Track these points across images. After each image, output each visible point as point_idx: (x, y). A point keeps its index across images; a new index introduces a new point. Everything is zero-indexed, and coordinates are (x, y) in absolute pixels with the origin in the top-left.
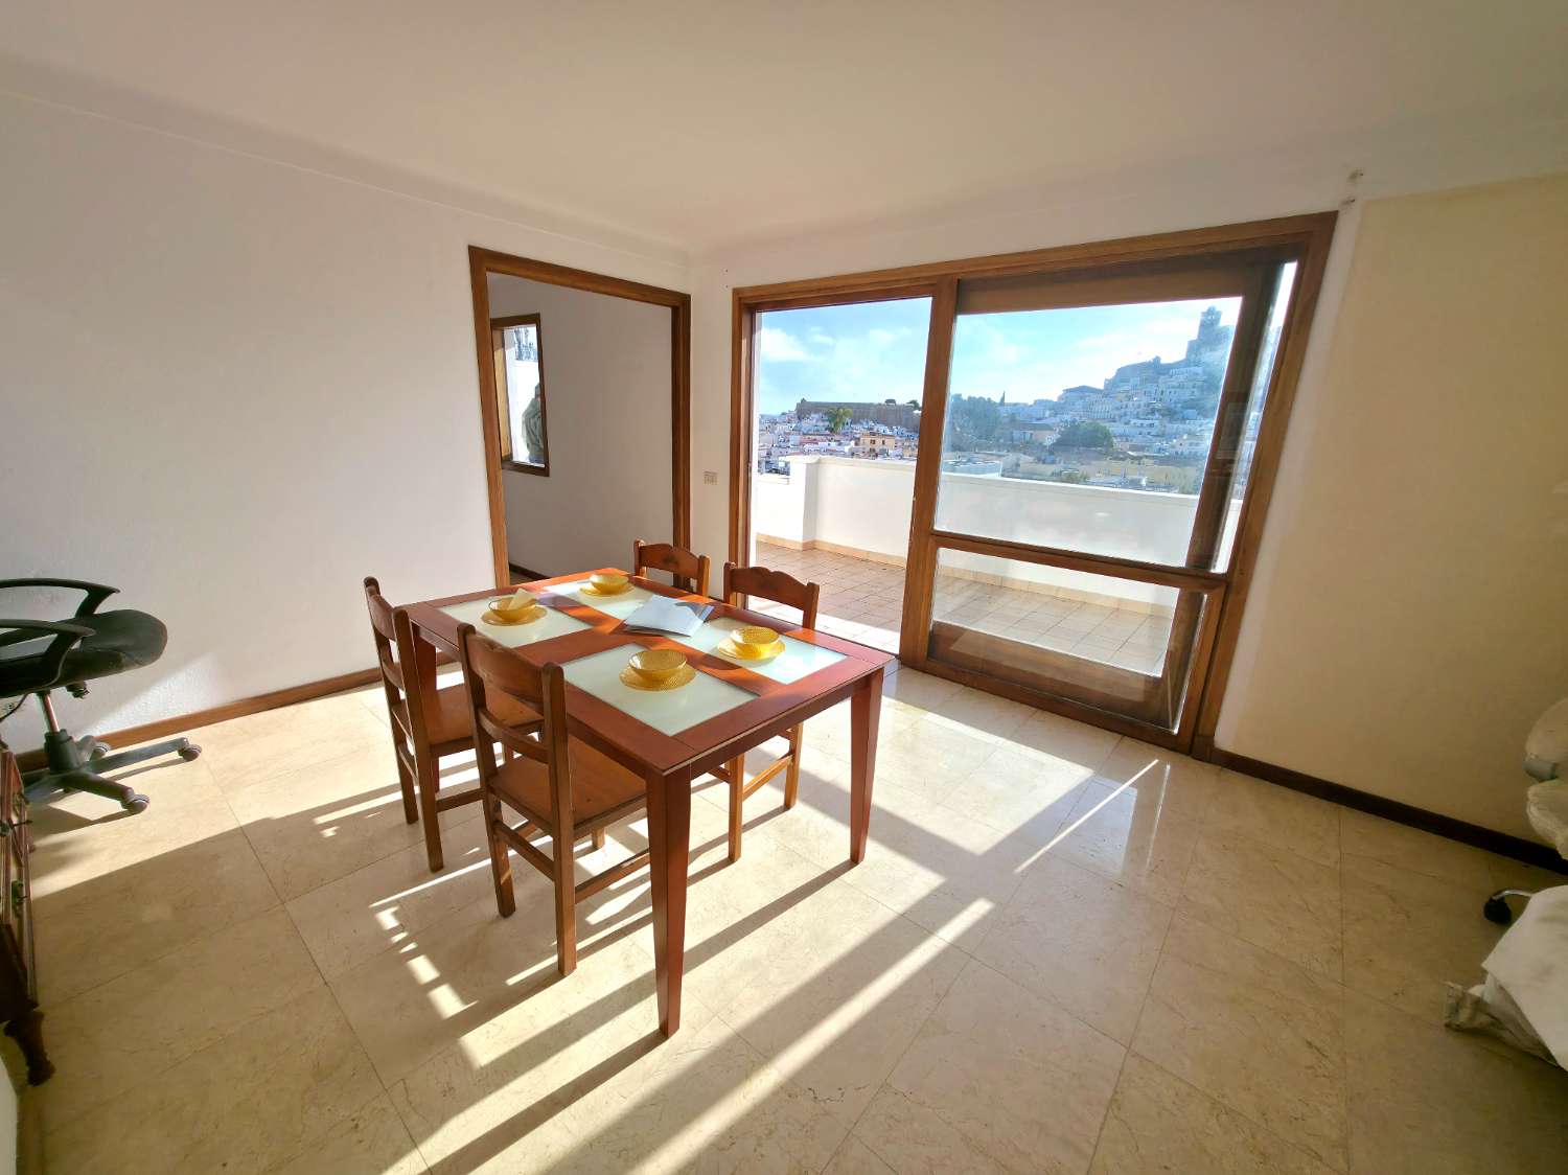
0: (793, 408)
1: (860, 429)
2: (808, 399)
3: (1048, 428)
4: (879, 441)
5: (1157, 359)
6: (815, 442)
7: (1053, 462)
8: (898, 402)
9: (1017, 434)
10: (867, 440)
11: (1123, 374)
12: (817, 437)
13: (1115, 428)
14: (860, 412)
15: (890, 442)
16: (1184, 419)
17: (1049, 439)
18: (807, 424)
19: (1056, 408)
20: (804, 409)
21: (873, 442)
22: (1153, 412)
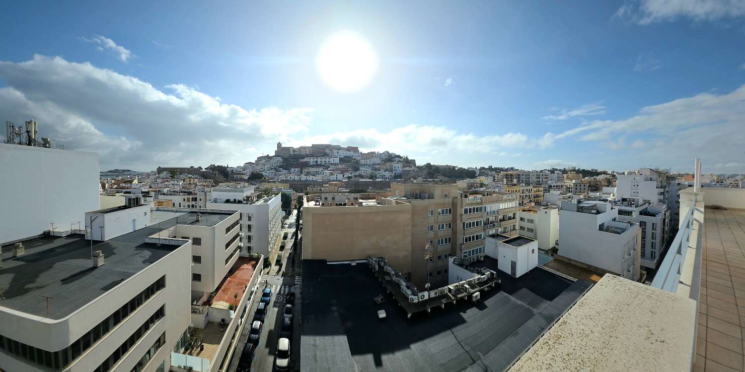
0: (156, 170)
1: (182, 176)
2: (162, 167)
3: (244, 174)
4: (192, 180)
5: (268, 155)
6: (167, 181)
7: (255, 185)
8: (195, 167)
9: (235, 176)
10: (188, 180)
11: (260, 159)
12: (169, 180)
13: (264, 174)
14: (182, 171)
15: (196, 181)
16: (280, 171)
17: (246, 177)
18: (162, 175)
19: (244, 168)
20: (160, 170)
21: (190, 181)
22: (272, 169)
